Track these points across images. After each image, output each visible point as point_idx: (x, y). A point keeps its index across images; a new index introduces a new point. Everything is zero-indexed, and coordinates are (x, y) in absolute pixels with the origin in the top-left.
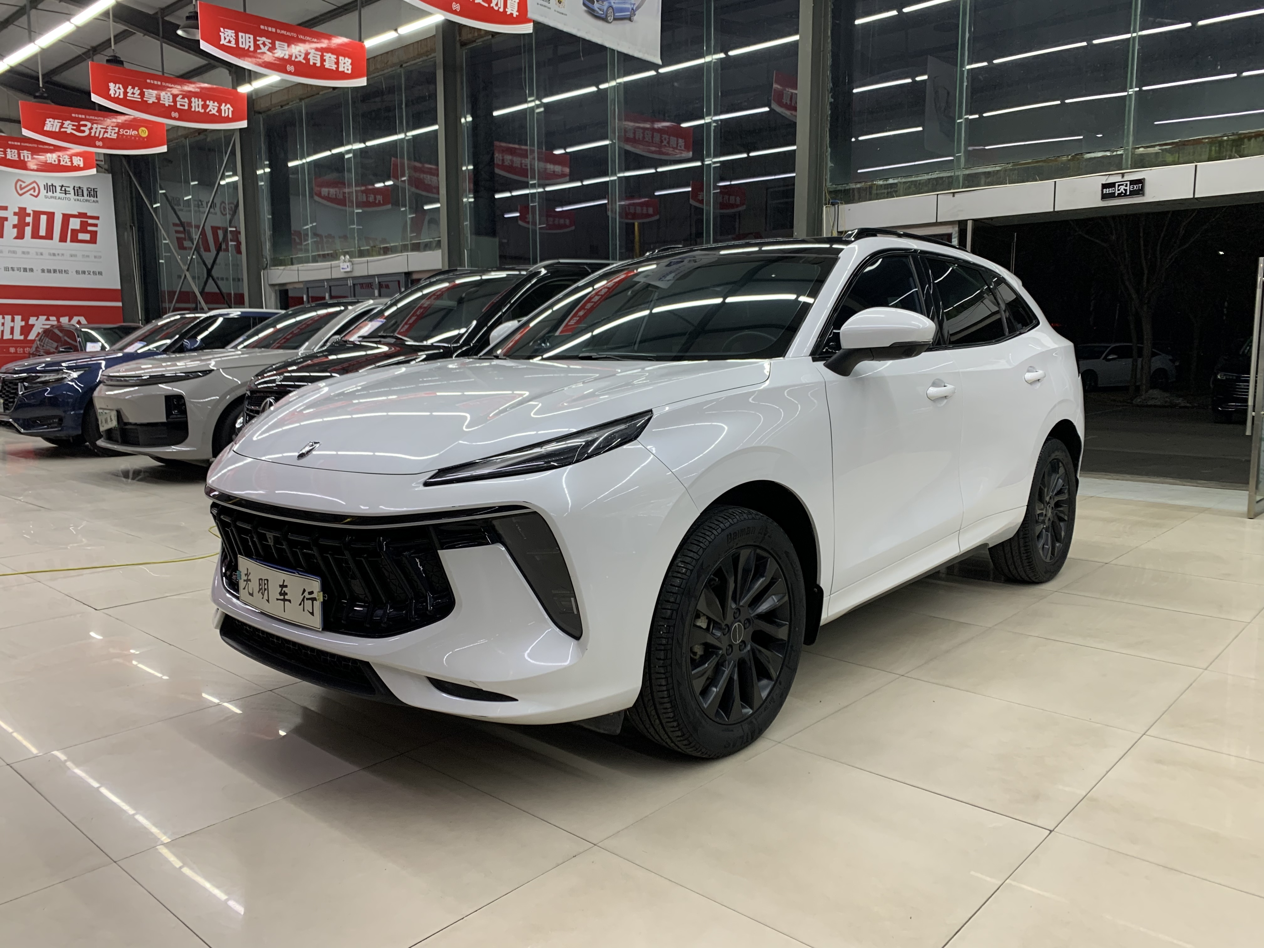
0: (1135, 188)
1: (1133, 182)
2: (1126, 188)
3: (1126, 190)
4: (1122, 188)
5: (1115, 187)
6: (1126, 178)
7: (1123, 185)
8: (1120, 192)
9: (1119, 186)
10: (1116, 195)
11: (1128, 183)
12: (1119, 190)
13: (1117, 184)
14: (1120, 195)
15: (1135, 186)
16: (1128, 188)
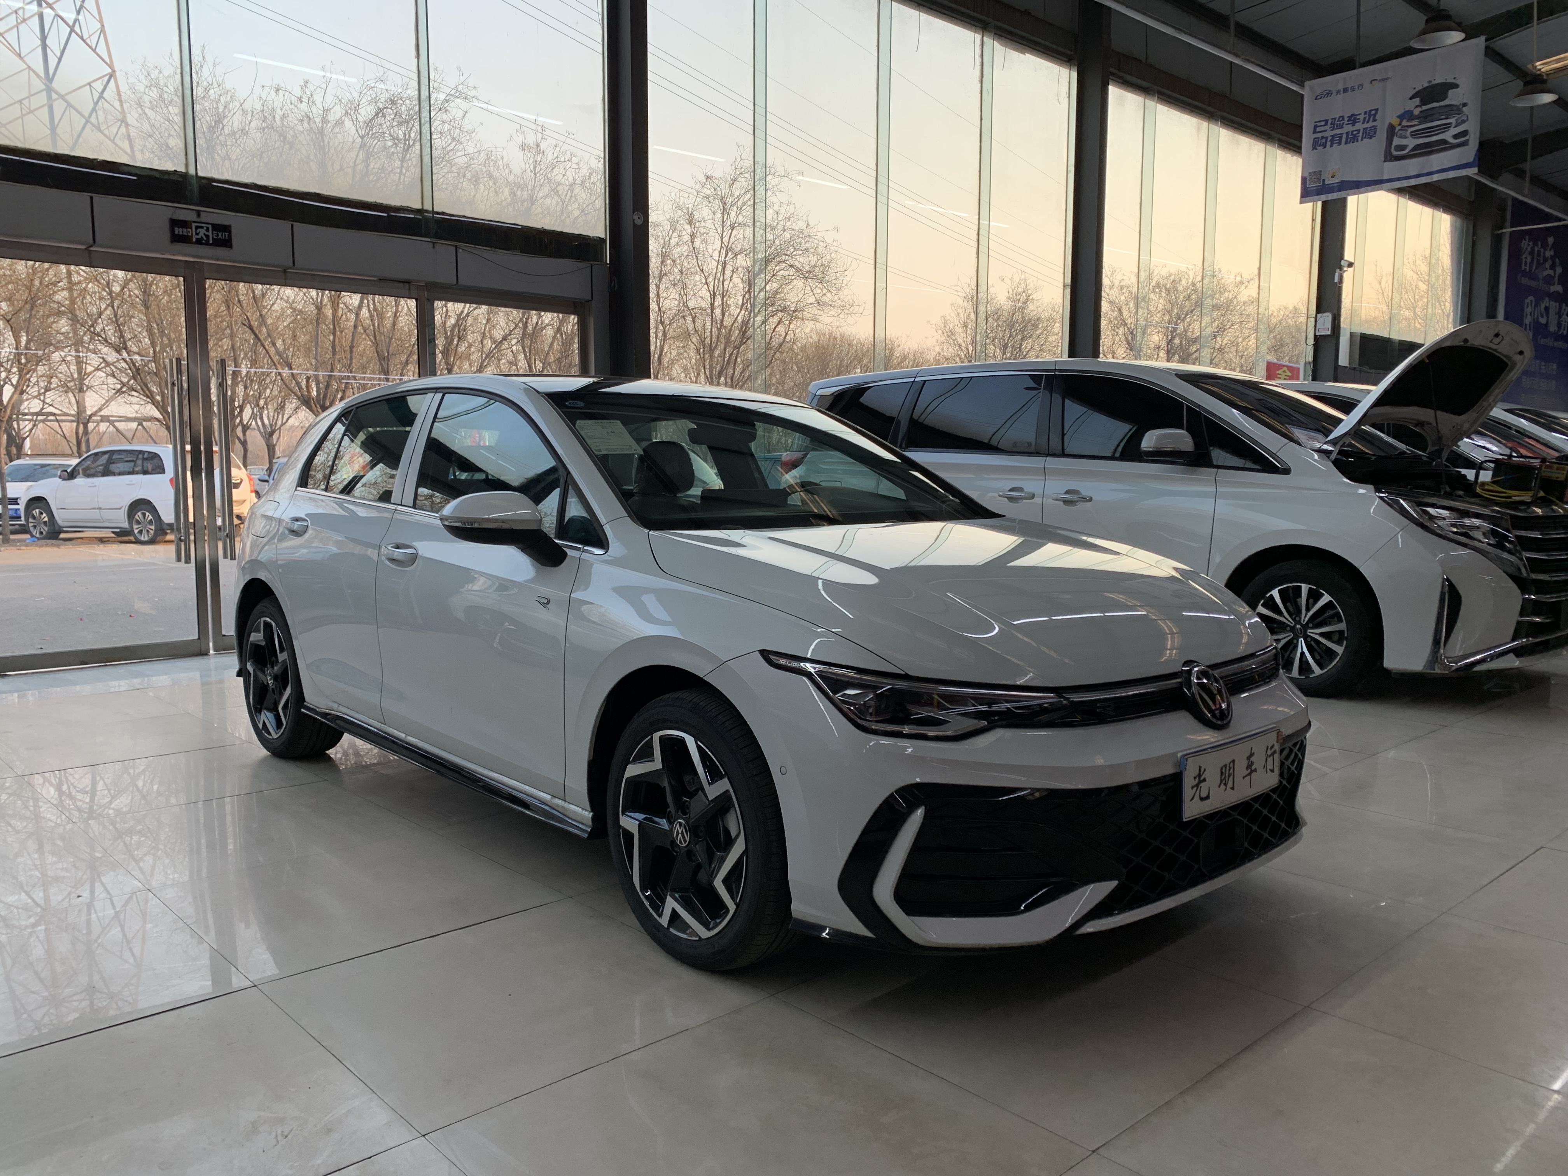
0: (220, 236)
1: (217, 227)
2: (207, 233)
3: (208, 236)
4: (202, 232)
5: (191, 228)
6: (204, 218)
7: (202, 227)
8: (199, 237)
9: (197, 227)
10: (194, 240)
11: (210, 226)
12: (197, 234)
13: (194, 225)
14: (199, 242)
15: (220, 234)
16: (210, 234)
